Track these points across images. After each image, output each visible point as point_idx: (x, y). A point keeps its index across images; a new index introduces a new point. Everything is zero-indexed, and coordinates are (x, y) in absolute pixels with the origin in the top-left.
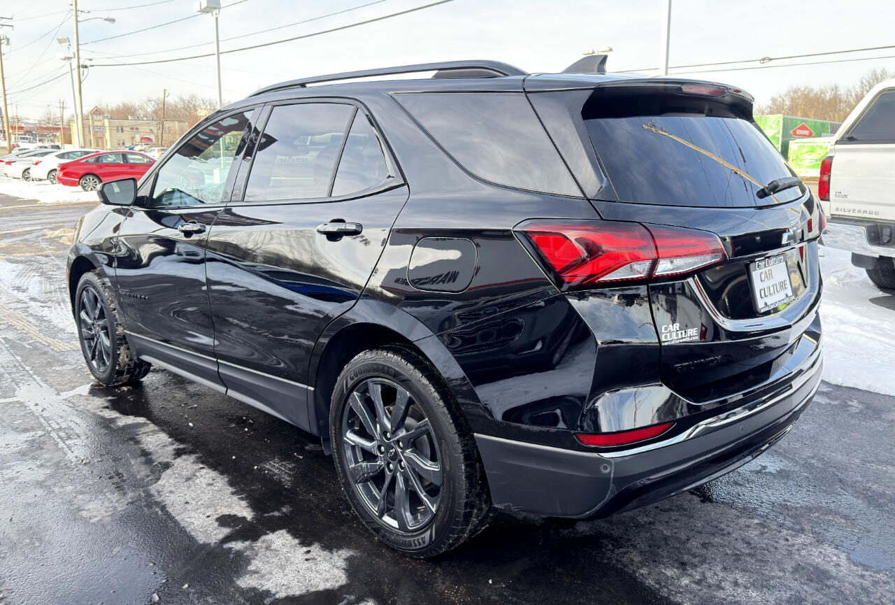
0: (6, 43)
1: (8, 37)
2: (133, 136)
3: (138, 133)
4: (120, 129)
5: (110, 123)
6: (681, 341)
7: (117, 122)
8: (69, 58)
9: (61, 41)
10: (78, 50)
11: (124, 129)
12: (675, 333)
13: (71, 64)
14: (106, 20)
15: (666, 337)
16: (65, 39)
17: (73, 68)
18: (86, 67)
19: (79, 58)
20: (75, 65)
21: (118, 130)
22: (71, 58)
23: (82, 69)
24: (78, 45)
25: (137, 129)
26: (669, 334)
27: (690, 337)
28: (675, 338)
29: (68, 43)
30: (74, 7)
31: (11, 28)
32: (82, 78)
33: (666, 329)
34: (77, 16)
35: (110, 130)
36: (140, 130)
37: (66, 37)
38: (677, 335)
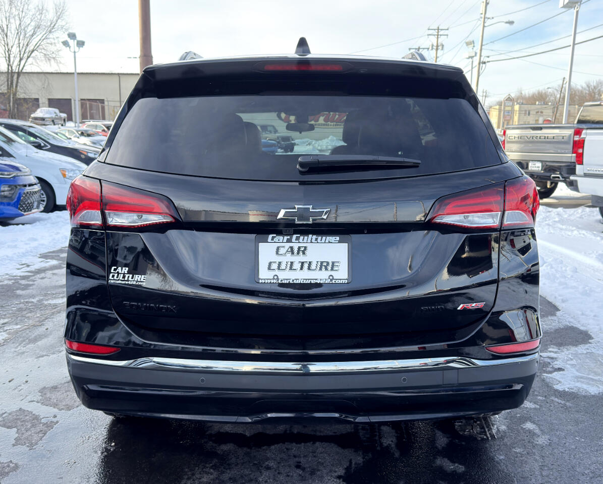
0: (441, 48)
1: (443, 44)
2: (537, 118)
3: (542, 116)
4: (527, 113)
5: (520, 108)
6: (127, 282)
7: (526, 107)
8: (472, 57)
9: (468, 44)
10: (481, 50)
11: (531, 113)
12: (122, 275)
13: (472, 62)
14: (506, 23)
15: (113, 276)
16: (471, 42)
17: (474, 66)
18: (485, 63)
19: (481, 56)
20: (476, 63)
21: (525, 114)
22: (473, 57)
23: (481, 65)
24: (482, 45)
25: (542, 112)
26: (117, 274)
27: (137, 281)
28: (121, 279)
29: (473, 45)
30: (483, 16)
31: (446, 36)
32: (481, 71)
33: (115, 270)
34: (484, 22)
35: (519, 113)
36: (544, 114)
37: (472, 40)
38: (124, 277)
